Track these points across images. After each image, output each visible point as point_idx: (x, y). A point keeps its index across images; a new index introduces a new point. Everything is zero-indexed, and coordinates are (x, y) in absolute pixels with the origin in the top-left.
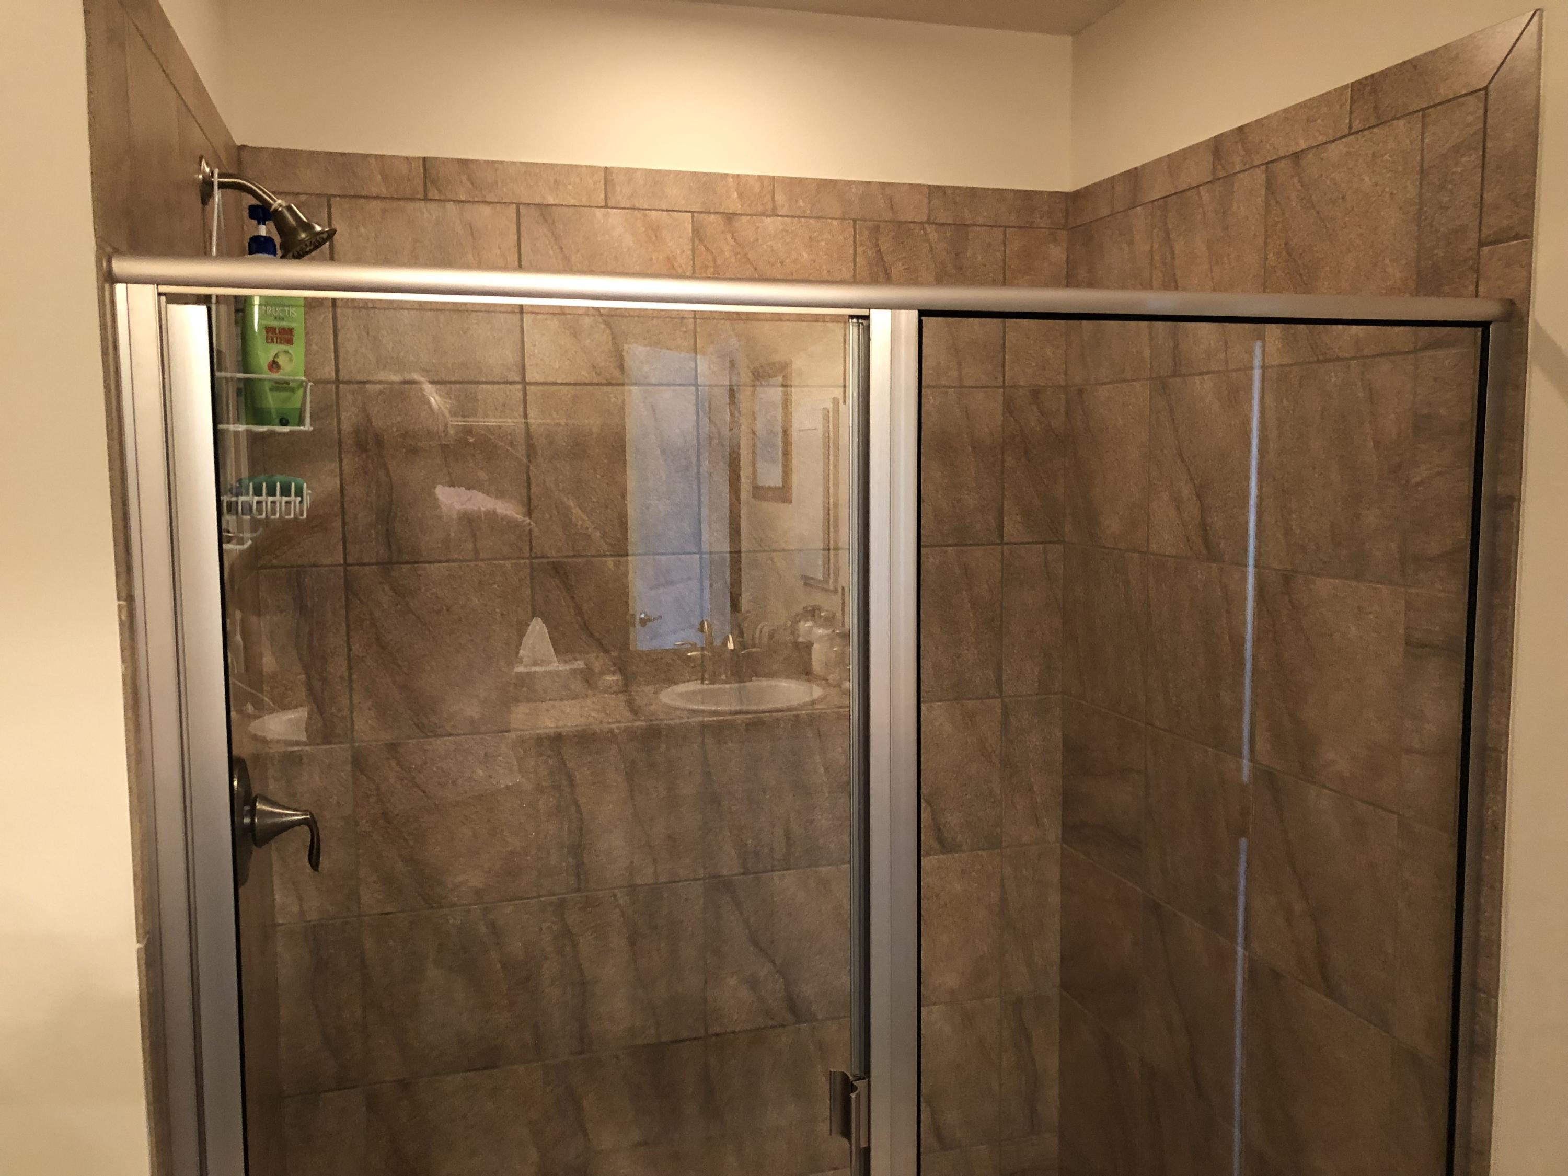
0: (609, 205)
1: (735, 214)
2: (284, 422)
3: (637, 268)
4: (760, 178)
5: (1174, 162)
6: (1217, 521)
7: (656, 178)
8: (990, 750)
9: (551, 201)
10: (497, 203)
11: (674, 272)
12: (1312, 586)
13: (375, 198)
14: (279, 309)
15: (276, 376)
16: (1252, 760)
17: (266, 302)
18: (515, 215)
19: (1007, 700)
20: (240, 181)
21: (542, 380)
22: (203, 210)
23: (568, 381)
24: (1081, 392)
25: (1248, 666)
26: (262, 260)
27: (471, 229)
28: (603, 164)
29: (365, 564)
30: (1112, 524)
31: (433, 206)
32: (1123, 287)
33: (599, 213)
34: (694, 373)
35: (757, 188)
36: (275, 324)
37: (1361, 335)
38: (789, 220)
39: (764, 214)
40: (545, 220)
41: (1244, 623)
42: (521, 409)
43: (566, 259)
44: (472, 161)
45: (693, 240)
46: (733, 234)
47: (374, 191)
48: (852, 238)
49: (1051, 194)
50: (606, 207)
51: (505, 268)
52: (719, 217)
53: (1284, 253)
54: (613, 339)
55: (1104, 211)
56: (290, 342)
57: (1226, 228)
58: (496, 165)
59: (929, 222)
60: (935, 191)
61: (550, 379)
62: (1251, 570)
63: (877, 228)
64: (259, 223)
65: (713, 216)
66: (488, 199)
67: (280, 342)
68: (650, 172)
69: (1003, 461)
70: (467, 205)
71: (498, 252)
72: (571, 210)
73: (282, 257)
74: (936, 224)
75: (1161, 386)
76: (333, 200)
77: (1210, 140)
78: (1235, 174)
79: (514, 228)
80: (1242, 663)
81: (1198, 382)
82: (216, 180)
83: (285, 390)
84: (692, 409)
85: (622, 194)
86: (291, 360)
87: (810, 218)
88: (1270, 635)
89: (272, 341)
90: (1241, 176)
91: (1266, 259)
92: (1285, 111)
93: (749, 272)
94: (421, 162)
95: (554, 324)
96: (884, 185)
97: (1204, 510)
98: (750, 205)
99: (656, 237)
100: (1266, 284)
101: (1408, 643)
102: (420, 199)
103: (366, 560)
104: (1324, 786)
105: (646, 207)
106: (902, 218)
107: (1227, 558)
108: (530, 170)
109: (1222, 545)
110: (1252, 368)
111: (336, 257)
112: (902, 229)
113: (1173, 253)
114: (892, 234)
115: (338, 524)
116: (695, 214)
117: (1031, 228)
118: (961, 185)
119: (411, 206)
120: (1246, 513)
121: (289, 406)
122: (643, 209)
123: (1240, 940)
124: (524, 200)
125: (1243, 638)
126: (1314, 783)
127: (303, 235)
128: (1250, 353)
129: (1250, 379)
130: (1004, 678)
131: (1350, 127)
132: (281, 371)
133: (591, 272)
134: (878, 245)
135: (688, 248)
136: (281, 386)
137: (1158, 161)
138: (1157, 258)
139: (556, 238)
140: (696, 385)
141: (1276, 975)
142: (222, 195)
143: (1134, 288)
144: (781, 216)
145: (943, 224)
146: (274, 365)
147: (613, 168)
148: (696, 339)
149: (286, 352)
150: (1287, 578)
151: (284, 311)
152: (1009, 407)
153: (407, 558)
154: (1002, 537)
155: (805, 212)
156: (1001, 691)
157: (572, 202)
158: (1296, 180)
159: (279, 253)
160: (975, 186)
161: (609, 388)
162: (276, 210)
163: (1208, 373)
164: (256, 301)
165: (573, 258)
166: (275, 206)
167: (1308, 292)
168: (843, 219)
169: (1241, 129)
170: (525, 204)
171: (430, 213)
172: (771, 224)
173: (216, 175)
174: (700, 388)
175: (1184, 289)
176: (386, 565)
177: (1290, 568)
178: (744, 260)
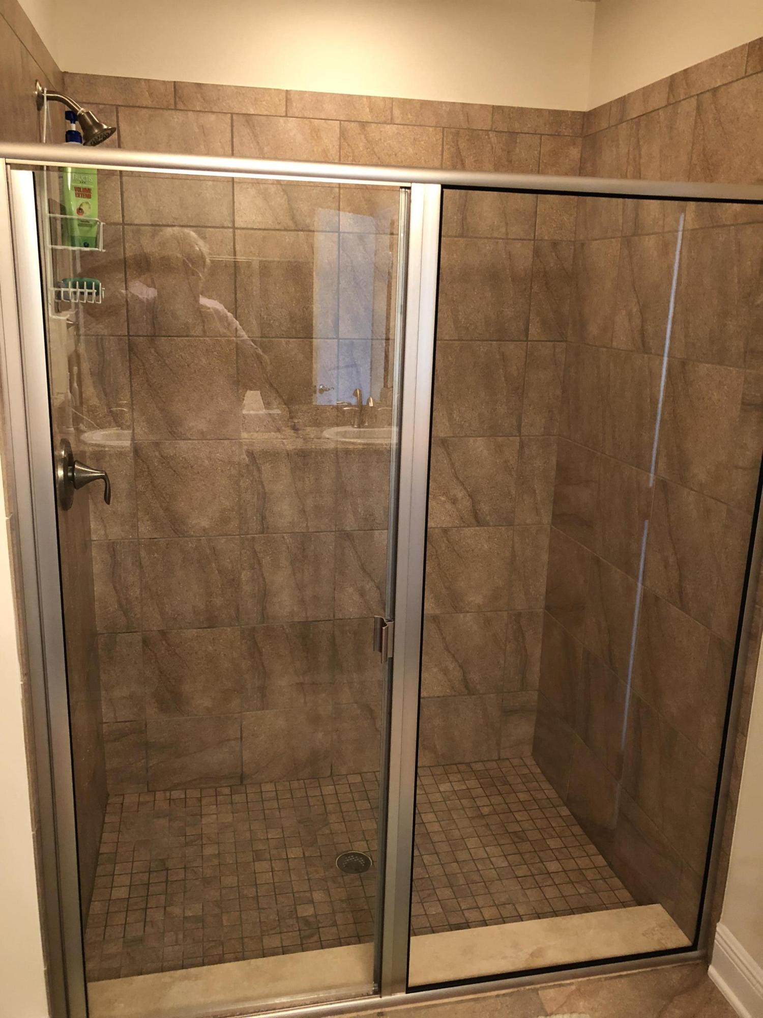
0: (288, 115)
1: (367, 122)
2: (86, 245)
3: (305, 157)
4: (384, 99)
5: (647, 92)
6: (650, 329)
7: (318, 98)
8: (511, 467)
9: (252, 112)
10: (220, 112)
11: (327, 159)
12: (696, 369)
13: (144, 107)
14: (83, 177)
15: (82, 217)
16: (655, 474)
17: (76, 171)
18: (230, 121)
19: (523, 438)
20: (59, 96)
21: (245, 226)
22: (39, 114)
23: (260, 227)
24: (583, 245)
25: (659, 418)
26: (74, 146)
27: (202, 128)
28: (285, 88)
29: (140, 336)
30: (593, 330)
31: (180, 113)
32: (611, 176)
33: (282, 120)
34: (337, 225)
35: (382, 104)
36: (80, 185)
37: (738, 210)
38: (402, 127)
39: (385, 123)
40: (249, 124)
41: (659, 391)
42: (232, 244)
43: (261, 149)
44: (203, 84)
45: (340, 139)
46: (365, 135)
47: (145, 104)
48: (441, 140)
49: (573, 113)
50: (286, 116)
51: (224, 155)
52: (356, 125)
53: (702, 155)
54: (288, 201)
55: (604, 125)
56: (89, 197)
57: (671, 138)
58: (219, 88)
59: (491, 130)
60: (496, 109)
61: (249, 226)
62: (666, 359)
63: (458, 133)
64: (71, 123)
65: (353, 123)
66: (214, 110)
67: (83, 196)
68: (314, 94)
69: (531, 288)
70: (201, 114)
71: (219, 144)
72: (264, 117)
73: (84, 144)
74: (496, 131)
75: (627, 242)
76: (119, 108)
77: (667, 78)
78: (680, 101)
79: (229, 129)
80: (655, 415)
81: (647, 239)
82: (45, 95)
83: (86, 225)
84: (336, 248)
85: (295, 109)
86: (90, 208)
87: (415, 125)
88: (672, 399)
89: (79, 196)
90: (683, 102)
91: (692, 159)
92: (712, 59)
93: (375, 160)
94: (173, 84)
95: (252, 191)
96: (464, 105)
97: (644, 321)
98: (377, 117)
99: (317, 137)
100: (690, 175)
101: (743, 403)
102: (172, 109)
103: (140, 333)
104: (692, 489)
105: (311, 117)
106: (475, 128)
107: (653, 351)
108: (240, 92)
109: (651, 344)
110: (677, 231)
111: (122, 146)
112: (474, 135)
113: (640, 154)
114: (467, 137)
115: (124, 311)
116: (342, 122)
117: (558, 135)
118: (514, 106)
119: (167, 113)
120: (666, 323)
121: (89, 235)
122: (309, 118)
123: (640, 578)
124: (236, 110)
125: (657, 400)
126: (686, 487)
127: (96, 131)
128: (677, 221)
129: (676, 238)
130: (523, 424)
131: (746, 72)
132: (84, 214)
133: (276, 158)
134: (458, 145)
135: (336, 144)
136: (84, 223)
137: (637, 91)
138: (631, 157)
139: (256, 136)
140: (339, 232)
141: (657, 598)
142: (50, 104)
143: (617, 177)
144: (397, 124)
145: (501, 132)
146: (80, 211)
147: (291, 90)
148: (339, 202)
149: (87, 203)
150: (684, 363)
151: (85, 178)
152: (537, 252)
153: (164, 333)
154: (527, 337)
155: (412, 121)
156: (520, 432)
157: (266, 113)
158: (713, 106)
159: (83, 142)
160: (523, 106)
161: (285, 233)
162: (80, 114)
163: (652, 234)
164: (69, 170)
165: (266, 149)
166: (80, 112)
167: (712, 182)
168: (436, 127)
169: (685, 71)
170: (237, 114)
171: (178, 118)
172: (390, 129)
173: (45, 92)
174: (341, 235)
175: (645, 179)
176: (153, 337)
177: (686, 357)
178: (372, 152)
